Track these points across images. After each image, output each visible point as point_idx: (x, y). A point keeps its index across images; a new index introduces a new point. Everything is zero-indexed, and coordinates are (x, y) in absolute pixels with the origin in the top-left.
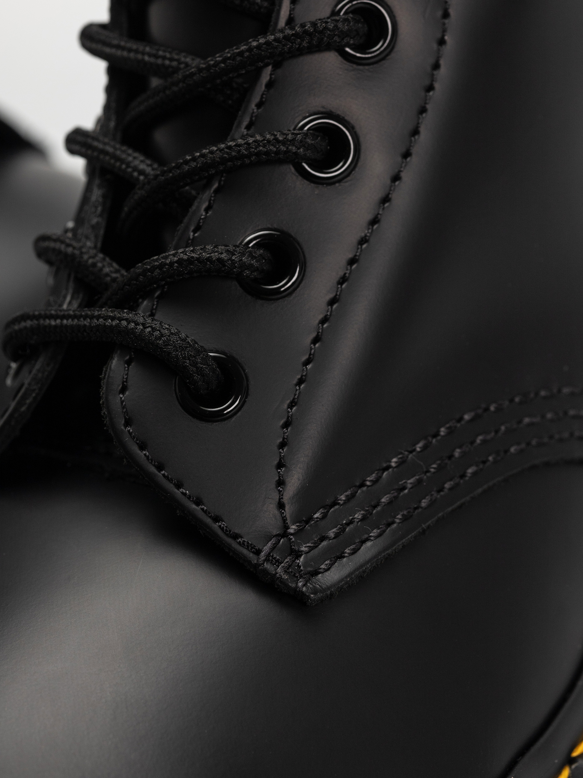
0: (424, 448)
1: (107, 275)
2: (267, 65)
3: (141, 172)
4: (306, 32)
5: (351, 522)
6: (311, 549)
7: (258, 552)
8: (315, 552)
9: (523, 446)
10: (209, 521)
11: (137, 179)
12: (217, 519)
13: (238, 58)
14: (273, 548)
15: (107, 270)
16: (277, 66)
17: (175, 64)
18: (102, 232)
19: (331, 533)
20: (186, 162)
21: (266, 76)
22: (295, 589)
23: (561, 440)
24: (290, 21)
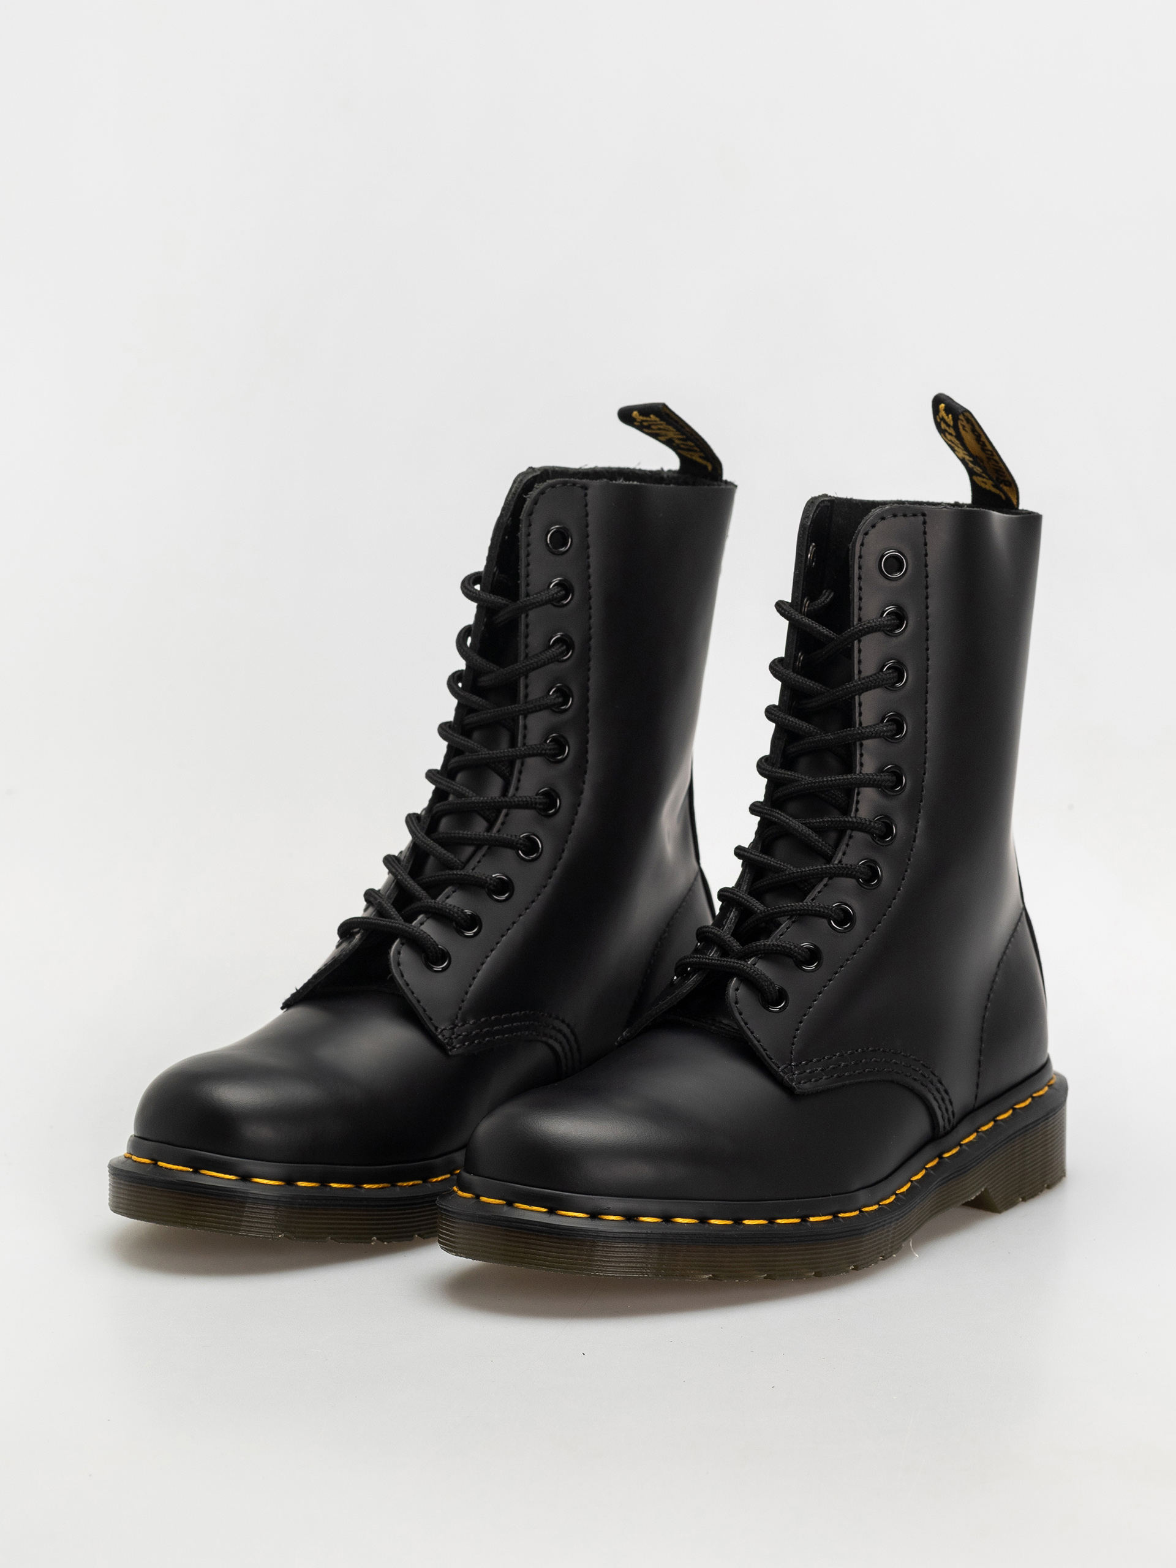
0: (851, 1054)
1: (735, 946)
2: (826, 877)
3: (758, 909)
4: (847, 867)
5: (817, 1070)
6: (799, 1074)
7: (779, 1067)
8: (801, 1075)
9: (891, 1070)
10: (762, 1050)
11: (756, 911)
12: (765, 1050)
13: (816, 871)
14: (786, 1068)
15: (735, 944)
16: (830, 878)
17: (785, 868)
18: (732, 931)
19: (808, 1071)
20: (784, 907)
21: (825, 881)
22: (791, 1086)
23: (906, 1076)
24: (840, 862)
